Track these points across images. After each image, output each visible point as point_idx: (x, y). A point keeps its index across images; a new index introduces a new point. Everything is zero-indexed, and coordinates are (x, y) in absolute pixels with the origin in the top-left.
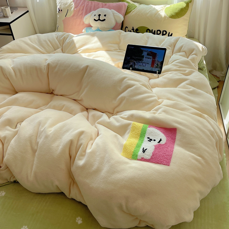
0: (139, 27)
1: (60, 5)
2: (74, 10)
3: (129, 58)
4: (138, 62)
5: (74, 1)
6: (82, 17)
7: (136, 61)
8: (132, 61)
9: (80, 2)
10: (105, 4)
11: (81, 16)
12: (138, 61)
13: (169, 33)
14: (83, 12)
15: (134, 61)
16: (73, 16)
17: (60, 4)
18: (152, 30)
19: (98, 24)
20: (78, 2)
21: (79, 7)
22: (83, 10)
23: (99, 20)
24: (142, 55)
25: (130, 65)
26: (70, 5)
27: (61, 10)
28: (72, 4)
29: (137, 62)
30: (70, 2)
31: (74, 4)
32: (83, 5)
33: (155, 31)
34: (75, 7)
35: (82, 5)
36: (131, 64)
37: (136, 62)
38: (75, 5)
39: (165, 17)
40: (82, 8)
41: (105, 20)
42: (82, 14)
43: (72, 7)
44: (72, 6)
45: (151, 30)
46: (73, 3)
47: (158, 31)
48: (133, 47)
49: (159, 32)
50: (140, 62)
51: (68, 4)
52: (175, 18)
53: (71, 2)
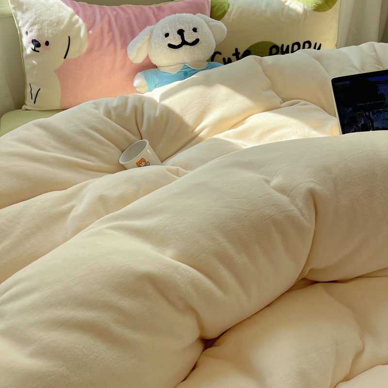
0: (252, 46)
1: (39, 30)
2: (89, 36)
3: (350, 109)
4: (377, 112)
5: (77, 13)
6: (115, 49)
7: (371, 113)
8: (359, 115)
9: (94, 13)
10: (157, 7)
11: (112, 47)
12: (375, 111)
13: (316, 44)
14: (113, 36)
15: (367, 113)
16: (90, 50)
17: (36, 27)
18: (283, 45)
19: (184, 55)
20: (88, 13)
21: (98, 26)
22: (111, 29)
23: (184, 42)
24: (379, 93)
25: (360, 125)
26: (71, 24)
27: (47, 43)
28: (77, 21)
29: (373, 114)
30: (68, 16)
31: (81, 21)
32: (106, 18)
33: (288, 46)
34: (89, 29)
35: (102, 18)
36: (363, 122)
37: (371, 115)
38: (84, 20)
39: (305, 11)
40: (106, 27)
41: (197, 41)
42: (113, 41)
43: (79, 29)
44: (77, 25)
45: (280, 46)
46: (76, 17)
47: (294, 45)
48: (349, 82)
49: (296, 47)
50: (380, 112)
51: (65, 22)
52: (324, 11)
53: (72, 16)
